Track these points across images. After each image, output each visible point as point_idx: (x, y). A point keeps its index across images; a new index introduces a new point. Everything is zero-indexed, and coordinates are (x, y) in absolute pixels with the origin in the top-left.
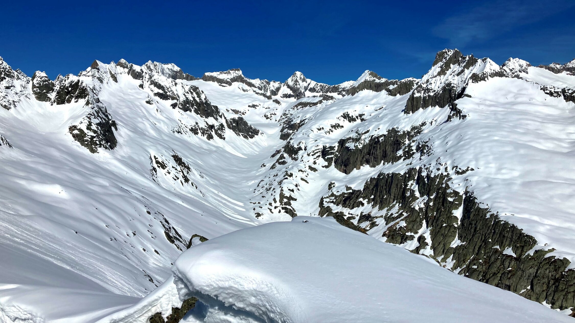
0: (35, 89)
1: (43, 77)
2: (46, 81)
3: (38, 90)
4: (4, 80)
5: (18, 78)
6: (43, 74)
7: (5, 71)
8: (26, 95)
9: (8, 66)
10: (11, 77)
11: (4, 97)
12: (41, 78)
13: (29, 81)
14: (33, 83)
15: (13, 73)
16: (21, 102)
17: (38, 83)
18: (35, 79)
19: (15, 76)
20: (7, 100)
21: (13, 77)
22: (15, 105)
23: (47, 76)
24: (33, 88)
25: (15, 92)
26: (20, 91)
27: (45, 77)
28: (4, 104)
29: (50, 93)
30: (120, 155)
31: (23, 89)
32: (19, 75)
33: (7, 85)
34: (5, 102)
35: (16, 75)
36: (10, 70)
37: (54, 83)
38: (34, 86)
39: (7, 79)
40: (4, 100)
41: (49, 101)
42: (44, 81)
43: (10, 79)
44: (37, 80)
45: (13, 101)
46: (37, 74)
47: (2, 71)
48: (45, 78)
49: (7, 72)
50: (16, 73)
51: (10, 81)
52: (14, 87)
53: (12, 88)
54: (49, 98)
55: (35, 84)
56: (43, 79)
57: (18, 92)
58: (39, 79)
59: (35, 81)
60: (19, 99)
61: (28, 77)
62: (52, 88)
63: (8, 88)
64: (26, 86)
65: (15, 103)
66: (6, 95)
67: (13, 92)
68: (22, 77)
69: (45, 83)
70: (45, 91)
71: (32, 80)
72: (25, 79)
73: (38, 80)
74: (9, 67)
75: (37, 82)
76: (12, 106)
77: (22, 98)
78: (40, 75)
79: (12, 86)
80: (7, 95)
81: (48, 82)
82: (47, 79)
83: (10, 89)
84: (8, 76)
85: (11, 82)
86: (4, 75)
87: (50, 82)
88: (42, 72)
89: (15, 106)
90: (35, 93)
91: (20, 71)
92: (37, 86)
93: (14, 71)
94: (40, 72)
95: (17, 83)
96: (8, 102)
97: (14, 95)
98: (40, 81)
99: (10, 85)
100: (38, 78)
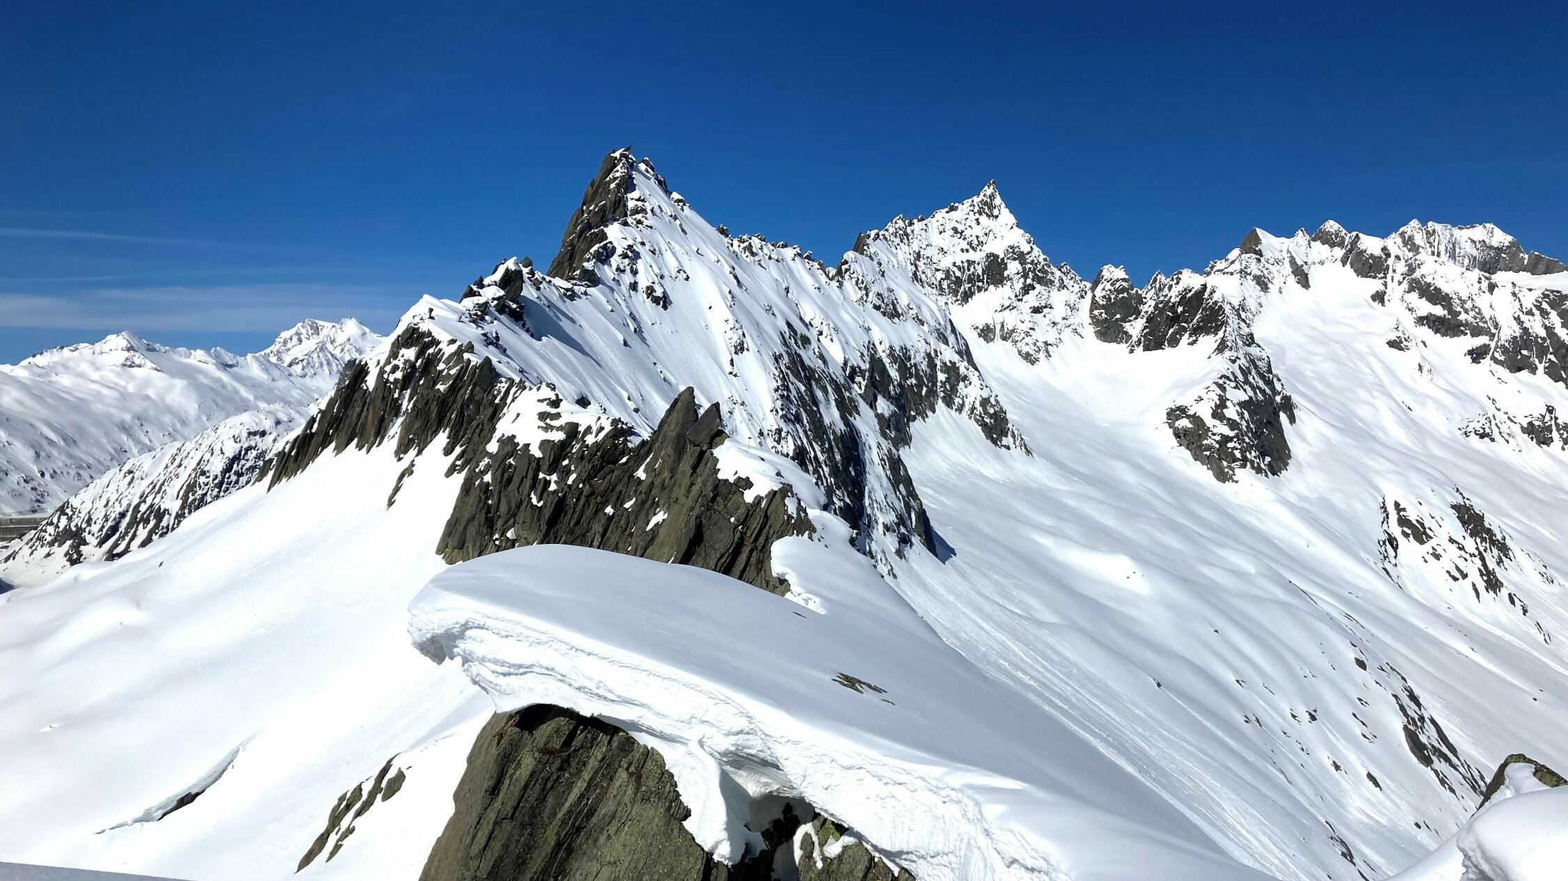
0: (1096, 312)
1: (1117, 280)
2: (1123, 290)
3: (1104, 315)
4: (1031, 292)
5: (1063, 286)
6: (1119, 273)
7: (1035, 269)
8: (1074, 327)
9: (1042, 257)
10: (1046, 285)
11: (1027, 334)
12: (1112, 285)
13: (1086, 293)
14: (1094, 296)
15: (1053, 273)
16: (1061, 345)
17: (1104, 297)
18: (1100, 287)
19: (1056, 281)
20: (1032, 342)
21: (1052, 282)
22: (1048, 352)
23: (1127, 277)
24: (1091, 310)
25: (1053, 320)
26: (1064, 319)
27: (1124, 280)
28: (1025, 349)
29: (1130, 321)
30: (1294, 493)
31: (1070, 313)
32: (1064, 278)
33: (1037, 305)
34: (1027, 344)
35: (1058, 278)
36: (1046, 268)
37: (1143, 295)
38: (1094, 305)
39: (1038, 287)
40: (1027, 340)
41: (1127, 342)
42: (1119, 291)
43: (1043, 287)
44: (1103, 289)
45: (1046, 343)
46: (1106, 274)
47: (1030, 268)
48: (1123, 283)
49: (1039, 271)
50: (1058, 273)
51: (1044, 292)
52: (1051, 308)
53: (1046, 310)
54: (1126, 333)
55: (1097, 299)
56: (1117, 285)
57: (1058, 320)
58: (1108, 286)
59: (1099, 293)
60: (1058, 336)
61: (1084, 283)
62: (1137, 307)
63: (1036, 310)
64: (1077, 306)
65: (1050, 347)
66: (1031, 329)
67: (1047, 321)
68: (1071, 283)
69: (1120, 296)
70: (1118, 316)
71: (1093, 289)
72: (1077, 288)
73: (1106, 289)
74: (1045, 260)
75: (1104, 293)
76: (1042, 355)
77: (1067, 334)
78: (1111, 276)
79: (1046, 307)
80: (1033, 329)
81: (1128, 293)
82: (1125, 284)
83: (1042, 314)
84: (1040, 281)
85: (1044, 297)
86: (1033, 280)
87: (1134, 292)
88: (1116, 267)
89: (1049, 355)
90: (1095, 321)
91: (1069, 268)
92: (1101, 303)
93: (1055, 270)
94: (1113, 268)
95: (1058, 298)
96: (1035, 344)
97: (1049, 328)
98: (1110, 290)
99: (1043, 304)
100: (1105, 283)
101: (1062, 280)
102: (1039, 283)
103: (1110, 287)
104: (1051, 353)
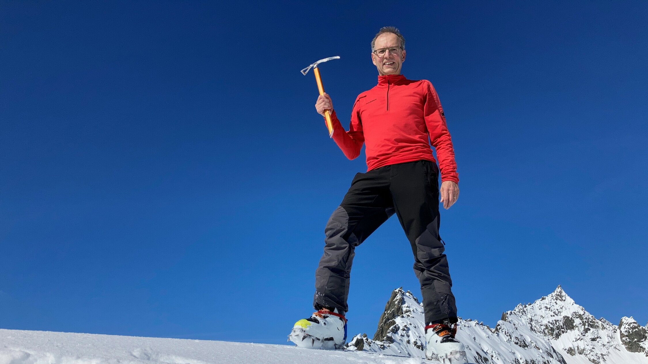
0: (624, 339)
1: (631, 323)
2: (635, 328)
3: (628, 340)
4: (589, 332)
5: (604, 328)
6: (631, 320)
7: (588, 321)
8: (614, 346)
9: (590, 316)
10: (595, 328)
11: (591, 351)
12: (629, 325)
13: (616, 330)
14: (621, 332)
15: (597, 323)
16: (610, 355)
17: (626, 331)
18: (623, 327)
19: (600, 326)
20: (595, 354)
21: (598, 327)
22: (604, 358)
23: (635, 321)
24: (621, 338)
25: (603, 343)
26: (608, 343)
27: (634, 323)
28: (592, 358)
29: (643, 341)
31: (610, 340)
33: (593, 337)
34: (592, 355)
35: (600, 324)
36: (593, 320)
37: (646, 329)
38: (622, 335)
39: (592, 330)
40: (592, 353)
41: (643, 351)
44: (625, 328)
45: (602, 354)
46: (623, 320)
47: (586, 321)
49: (590, 322)
50: (600, 322)
51: (595, 331)
52: (600, 338)
53: (598, 340)
54: (642, 347)
55: (623, 332)
56: (632, 325)
57: (605, 343)
59: (622, 329)
60: (607, 351)
61: (614, 326)
62: (644, 335)
63: (593, 340)
64: (613, 336)
65: (604, 356)
66: (592, 348)
67: (600, 344)
68: (608, 326)
69: (634, 330)
70: (636, 340)
71: (620, 328)
72: (611, 328)
74: (592, 317)
76: (601, 360)
77: (611, 350)
78: (627, 322)
79: (598, 338)
80: (594, 348)
81: (638, 329)
82: (636, 325)
85: (596, 333)
86: (588, 326)
87: (641, 328)
88: (629, 317)
89: (604, 360)
90: (625, 343)
91: (605, 320)
92: (625, 334)
93: (598, 321)
94: (627, 318)
95: (603, 333)
97: (602, 347)
99: (596, 337)
100: (625, 325)
101: (603, 325)
102: (592, 327)
103: (628, 327)
104: (606, 359)
